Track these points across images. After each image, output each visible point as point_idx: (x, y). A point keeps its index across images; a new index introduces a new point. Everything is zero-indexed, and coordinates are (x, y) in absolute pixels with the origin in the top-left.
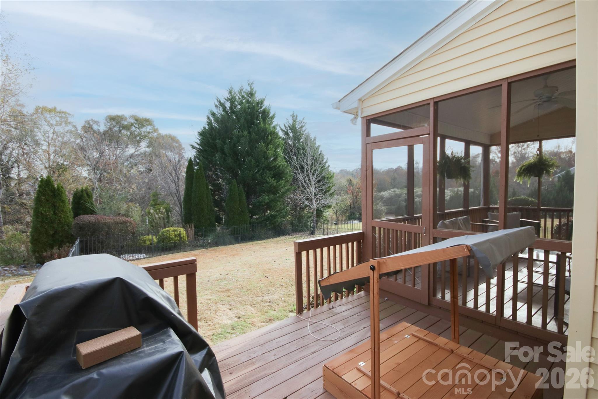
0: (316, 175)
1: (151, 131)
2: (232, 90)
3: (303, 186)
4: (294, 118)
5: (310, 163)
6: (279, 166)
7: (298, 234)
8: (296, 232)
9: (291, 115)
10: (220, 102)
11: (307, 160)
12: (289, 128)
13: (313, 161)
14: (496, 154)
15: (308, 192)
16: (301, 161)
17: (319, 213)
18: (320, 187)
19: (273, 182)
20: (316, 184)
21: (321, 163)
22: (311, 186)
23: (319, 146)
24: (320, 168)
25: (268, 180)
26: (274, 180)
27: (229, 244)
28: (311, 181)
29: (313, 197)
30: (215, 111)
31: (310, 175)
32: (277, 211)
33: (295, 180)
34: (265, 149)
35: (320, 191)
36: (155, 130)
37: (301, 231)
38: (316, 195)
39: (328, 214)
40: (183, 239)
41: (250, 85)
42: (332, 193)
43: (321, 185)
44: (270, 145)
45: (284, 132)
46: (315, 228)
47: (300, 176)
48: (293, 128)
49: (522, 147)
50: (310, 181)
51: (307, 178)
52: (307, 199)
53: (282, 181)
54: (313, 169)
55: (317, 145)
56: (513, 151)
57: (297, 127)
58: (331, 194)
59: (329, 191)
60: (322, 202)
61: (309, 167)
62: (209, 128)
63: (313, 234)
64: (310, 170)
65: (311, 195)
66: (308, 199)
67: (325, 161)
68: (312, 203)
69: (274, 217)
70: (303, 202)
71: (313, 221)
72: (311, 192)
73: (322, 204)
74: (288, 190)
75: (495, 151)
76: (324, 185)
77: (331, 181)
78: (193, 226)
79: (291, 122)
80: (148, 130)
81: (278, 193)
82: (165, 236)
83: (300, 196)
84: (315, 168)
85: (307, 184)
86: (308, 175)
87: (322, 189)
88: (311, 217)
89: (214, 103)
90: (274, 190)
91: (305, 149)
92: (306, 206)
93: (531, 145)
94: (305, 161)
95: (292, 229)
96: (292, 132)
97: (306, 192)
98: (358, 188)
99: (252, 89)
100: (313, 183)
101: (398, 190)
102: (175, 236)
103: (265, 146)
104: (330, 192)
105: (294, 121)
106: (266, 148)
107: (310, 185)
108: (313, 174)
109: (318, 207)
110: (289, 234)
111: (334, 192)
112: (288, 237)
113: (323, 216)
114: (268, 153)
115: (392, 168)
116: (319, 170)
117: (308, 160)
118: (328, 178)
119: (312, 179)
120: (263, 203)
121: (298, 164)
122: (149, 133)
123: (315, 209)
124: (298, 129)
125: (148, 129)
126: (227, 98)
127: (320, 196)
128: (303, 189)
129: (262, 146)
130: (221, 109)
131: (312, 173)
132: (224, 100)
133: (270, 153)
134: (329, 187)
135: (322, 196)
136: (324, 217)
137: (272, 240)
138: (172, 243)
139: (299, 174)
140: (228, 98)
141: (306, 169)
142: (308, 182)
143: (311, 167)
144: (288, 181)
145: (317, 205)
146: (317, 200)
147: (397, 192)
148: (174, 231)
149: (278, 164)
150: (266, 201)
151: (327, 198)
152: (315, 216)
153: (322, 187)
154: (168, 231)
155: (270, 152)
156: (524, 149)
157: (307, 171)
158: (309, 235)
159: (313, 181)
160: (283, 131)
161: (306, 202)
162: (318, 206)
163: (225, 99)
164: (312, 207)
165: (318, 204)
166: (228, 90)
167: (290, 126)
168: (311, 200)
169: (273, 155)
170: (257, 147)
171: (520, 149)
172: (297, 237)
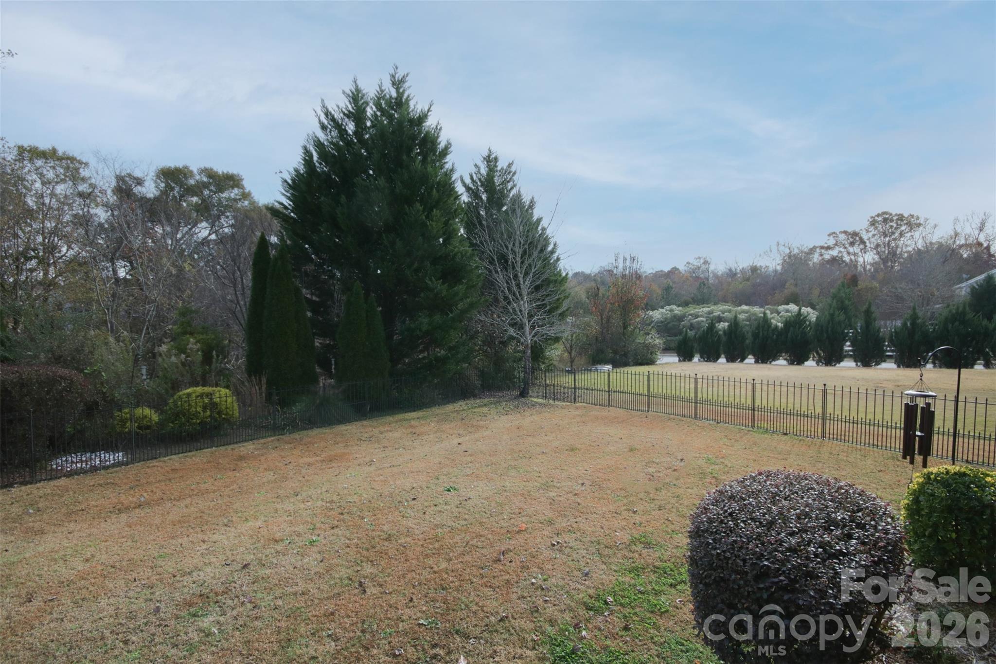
0: (531, 275)
1: (238, 197)
2: (358, 95)
3: (506, 298)
4: (491, 161)
5: (519, 251)
6: (455, 255)
7: (494, 396)
8: (489, 390)
9: (484, 158)
10: (333, 120)
11: (514, 245)
12: (479, 183)
13: (526, 246)
14: (845, 248)
15: (514, 310)
16: (501, 245)
17: (537, 353)
18: (539, 300)
19: (440, 287)
20: (533, 293)
21: (542, 251)
22: (522, 299)
23: (539, 220)
24: (540, 262)
25: (430, 283)
26: (443, 283)
27: (340, 422)
28: (522, 286)
29: (526, 321)
30: (322, 136)
31: (519, 274)
32: (451, 349)
33: (490, 284)
34: (424, 217)
35: (539, 307)
36: (246, 196)
37: (500, 389)
38: (531, 316)
39: (556, 352)
40: (227, 414)
41: (398, 84)
42: (564, 312)
43: (542, 296)
44: (434, 210)
45: (471, 192)
46: (528, 384)
47: (500, 278)
48: (488, 183)
49: (890, 236)
50: (520, 288)
51: (513, 282)
52: (513, 325)
53: (461, 287)
54: (526, 263)
55: (535, 218)
56: (875, 243)
57: (497, 180)
58: (563, 316)
59: (557, 308)
60: (544, 332)
61: (518, 259)
62: (306, 172)
63: (523, 397)
64: (519, 264)
65: (521, 317)
66: (516, 324)
67: (550, 248)
68: (524, 333)
69: (443, 360)
70: (505, 330)
71: (525, 368)
72: (521, 311)
73: (543, 335)
74: (472, 306)
75: (843, 242)
76: (547, 296)
77: (562, 288)
78: (264, 380)
79: (484, 171)
80: (232, 195)
81: (452, 312)
82: (180, 408)
83: (499, 317)
84: (530, 260)
85: (514, 294)
86: (516, 276)
87: (543, 305)
88: (520, 359)
89: (320, 121)
90: (442, 305)
91: (510, 222)
92: (512, 338)
93: (908, 232)
94: (510, 246)
95: (481, 385)
96: (486, 191)
97: (511, 311)
98: (611, 304)
99: (400, 95)
100: (525, 292)
101: (677, 309)
102: (205, 408)
103: (423, 212)
104: (560, 311)
105: (492, 170)
106: (427, 217)
107: (520, 295)
108: (526, 274)
109: (536, 342)
110: (475, 396)
111: (567, 310)
112: (471, 401)
113: (544, 358)
114: (430, 227)
115: (662, 271)
116: (539, 264)
117: (517, 244)
118: (556, 281)
119: (524, 282)
120: (418, 332)
121: (494, 250)
122: (235, 200)
123: (530, 346)
124: (499, 185)
125: (234, 193)
126: (346, 112)
127: (539, 319)
128: (505, 303)
129: (418, 211)
130: (335, 133)
131: (523, 272)
132: (342, 115)
133: (435, 226)
134: (558, 299)
135: (544, 319)
136: (547, 359)
137: (436, 410)
138: (194, 424)
139: (497, 272)
140: (349, 111)
141: (513, 262)
142: (515, 289)
143: (522, 257)
144: (473, 286)
145: (533, 336)
146: (533, 327)
147: (676, 312)
148: (201, 396)
149: (452, 251)
150: (425, 328)
151: (553, 323)
152: (528, 360)
153: (544, 300)
154: (189, 395)
155: (434, 224)
156: (895, 239)
157: (514, 268)
158: (515, 398)
159: (526, 285)
160: (468, 189)
161: (512, 331)
162: (535, 339)
163: (344, 114)
164: (522, 340)
165: (536, 334)
166: (351, 94)
167: (483, 180)
168: (521, 327)
169: (441, 232)
170: (406, 214)
171: (887, 239)
172: (491, 403)
